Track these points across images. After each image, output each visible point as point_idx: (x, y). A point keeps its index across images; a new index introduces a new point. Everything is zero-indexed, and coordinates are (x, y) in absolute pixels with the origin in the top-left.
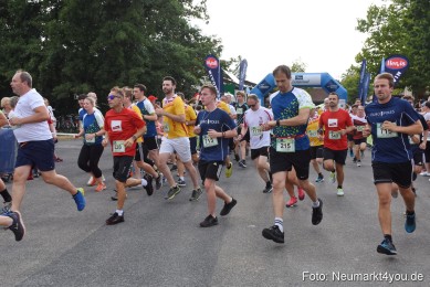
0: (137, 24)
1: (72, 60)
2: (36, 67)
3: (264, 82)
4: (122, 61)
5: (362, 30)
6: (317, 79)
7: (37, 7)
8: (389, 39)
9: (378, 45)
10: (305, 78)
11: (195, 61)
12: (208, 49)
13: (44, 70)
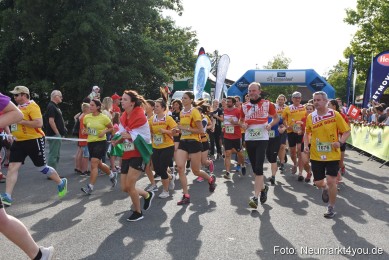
0: (103, 15)
1: (29, 53)
3: (242, 79)
4: (87, 56)
5: (352, 22)
9: (369, 39)
10: (288, 75)
11: (167, 55)
12: (181, 43)
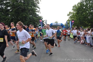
0: (27, 13)
1: (15, 20)
2: (8, 21)
3: (50, 25)
4: (24, 20)
5: (68, 16)
6: (60, 24)
7: (9, 10)
8: (73, 18)
9: (71, 19)
10: (58, 24)
11: (38, 20)
12: (40, 18)
13: (9, 22)
